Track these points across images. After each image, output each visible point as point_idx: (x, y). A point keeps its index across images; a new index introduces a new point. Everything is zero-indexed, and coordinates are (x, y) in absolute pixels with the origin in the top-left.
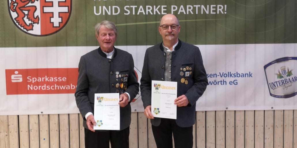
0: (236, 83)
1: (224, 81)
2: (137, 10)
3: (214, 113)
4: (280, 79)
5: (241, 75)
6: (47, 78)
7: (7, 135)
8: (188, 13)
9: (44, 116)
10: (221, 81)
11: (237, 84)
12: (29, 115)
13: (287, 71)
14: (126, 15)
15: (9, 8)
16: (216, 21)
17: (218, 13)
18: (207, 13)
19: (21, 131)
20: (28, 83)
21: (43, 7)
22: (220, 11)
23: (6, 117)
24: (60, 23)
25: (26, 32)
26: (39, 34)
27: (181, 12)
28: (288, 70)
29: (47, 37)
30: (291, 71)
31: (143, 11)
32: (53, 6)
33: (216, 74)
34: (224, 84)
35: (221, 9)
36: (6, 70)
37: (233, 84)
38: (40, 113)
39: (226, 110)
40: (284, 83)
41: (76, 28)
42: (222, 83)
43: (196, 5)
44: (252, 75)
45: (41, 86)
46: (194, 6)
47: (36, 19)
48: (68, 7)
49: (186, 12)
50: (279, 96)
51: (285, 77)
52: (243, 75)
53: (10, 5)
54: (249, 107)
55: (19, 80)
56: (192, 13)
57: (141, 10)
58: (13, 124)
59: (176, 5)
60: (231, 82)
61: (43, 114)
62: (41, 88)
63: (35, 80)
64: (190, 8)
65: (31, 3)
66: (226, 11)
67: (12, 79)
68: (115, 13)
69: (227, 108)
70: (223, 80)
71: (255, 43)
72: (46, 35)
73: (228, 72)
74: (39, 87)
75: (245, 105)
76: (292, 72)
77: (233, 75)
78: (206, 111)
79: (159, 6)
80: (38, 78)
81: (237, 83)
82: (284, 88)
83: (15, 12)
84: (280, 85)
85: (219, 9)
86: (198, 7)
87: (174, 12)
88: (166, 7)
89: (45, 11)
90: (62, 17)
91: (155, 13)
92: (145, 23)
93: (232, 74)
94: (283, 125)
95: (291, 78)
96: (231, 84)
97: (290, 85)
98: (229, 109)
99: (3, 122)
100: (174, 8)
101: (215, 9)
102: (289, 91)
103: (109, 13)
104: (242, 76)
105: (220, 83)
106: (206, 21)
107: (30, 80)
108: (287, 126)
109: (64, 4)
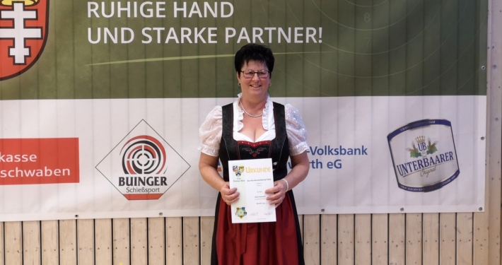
0: (339, 166)
2: (164, 34)
4: (416, 159)
5: (347, 151)
10: (313, 162)
13: (427, 144)
14: (145, 44)
16: (303, 55)
17: (307, 41)
22: (310, 38)
24: (27, 58)
27: (241, 39)
28: (430, 143)
30: (434, 144)
31: (175, 37)
32: (13, 27)
34: (317, 167)
35: (312, 34)
37: (333, 166)
39: (321, 213)
40: (422, 165)
41: (56, 65)
42: (315, 165)
43: (269, 27)
44: (366, 151)
46: (266, 29)
48: (41, 28)
49: (251, 39)
50: (413, 188)
51: (424, 155)
54: (362, 209)
56: (262, 41)
57: (172, 35)
59: (233, 27)
64: (258, 32)
66: (320, 39)
68: (125, 40)
69: (323, 210)
70: (317, 160)
71: (372, 95)
72: (2, 79)
75: (355, 204)
76: (437, 146)
79: (204, 29)
82: (422, 173)
84: (415, 169)
85: (309, 34)
86: (273, 31)
88: (215, 31)
92: (178, 58)
93: (332, 149)
94: (420, 240)
95: (434, 155)
96: (330, 166)
97: (432, 168)
98: (326, 212)
101: (302, 35)
102: (431, 179)
103: (115, 41)
104: (350, 153)
106: (286, 55)
108: (428, 241)
109: (34, 24)
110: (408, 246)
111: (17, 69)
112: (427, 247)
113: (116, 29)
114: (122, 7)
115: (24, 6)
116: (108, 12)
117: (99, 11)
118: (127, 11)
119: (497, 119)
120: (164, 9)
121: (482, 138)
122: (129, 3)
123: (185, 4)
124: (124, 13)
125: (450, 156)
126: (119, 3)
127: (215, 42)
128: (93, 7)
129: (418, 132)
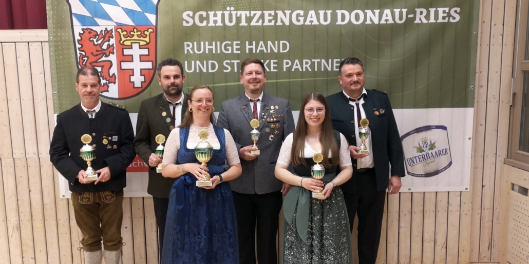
4: (421, 154)
8: (304, 70)
13: (429, 143)
14: (226, 73)
15: (77, 63)
18: (329, 69)
21: (121, 62)
24: (143, 83)
26: (117, 96)
27: (295, 69)
28: (431, 142)
30: (434, 143)
32: (132, 61)
40: (425, 158)
43: (315, 59)
47: (111, 77)
48: (152, 61)
49: (302, 68)
50: (418, 175)
51: (427, 151)
53: (78, 59)
56: (310, 70)
59: (289, 60)
64: (307, 63)
65: (106, 57)
68: (211, 70)
72: (125, 98)
76: (436, 145)
79: (268, 61)
82: (425, 164)
84: (420, 161)
86: (318, 62)
87: (286, 68)
88: (276, 62)
90: (144, 76)
94: (422, 211)
95: (433, 151)
97: (432, 160)
102: (431, 168)
103: (205, 70)
106: (327, 79)
108: (428, 211)
109: (146, 58)
110: (413, 214)
111: (136, 92)
112: (427, 215)
113: (205, 62)
114: (209, 45)
115: (140, 46)
116: (199, 49)
117: (193, 49)
118: (212, 49)
119: (481, 125)
120: (239, 47)
121: (470, 139)
122: (214, 43)
123: (254, 42)
124: (211, 50)
125: (445, 152)
126: (207, 43)
127: (276, 70)
128: (188, 46)
129: (423, 135)
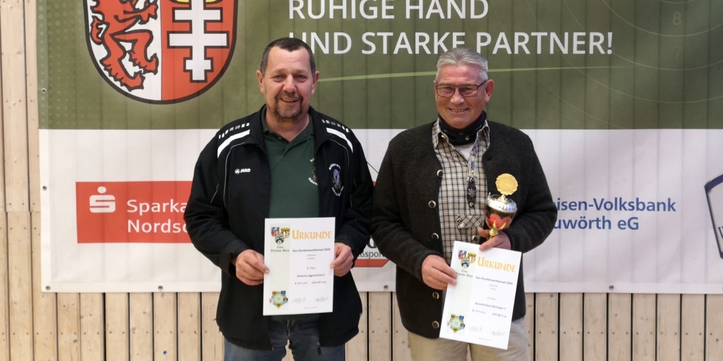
0: (635, 226)
1: (606, 219)
2: (392, 42)
3: (579, 299)
5: (647, 205)
6: (174, 204)
7: (75, 341)
8: (516, 52)
9: (166, 296)
10: (598, 220)
11: (637, 228)
12: (129, 294)
14: (367, 55)
15: (88, 35)
16: (586, 70)
17: (591, 51)
18: (565, 51)
19: (110, 332)
20: (129, 216)
21: (169, 33)
22: (595, 47)
23: (75, 297)
24: (208, 73)
25: (126, 94)
27: (499, 49)
29: (177, 104)
31: (407, 46)
32: (190, 32)
33: (585, 203)
34: (604, 227)
35: (598, 42)
36: (79, 185)
37: (627, 226)
38: (156, 290)
39: (609, 291)
41: (246, 85)
42: (601, 224)
43: (537, 31)
44: (674, 206)
45: (159, 224)
46: (533, 34)
47: (150, 61)
48: (227, 33)
49: (512, 48)
52: (653, 207)
53: (90, 28)
54: (668, 287)
55: (108, 207)
56: (527, 52)
57: (403, 42)
58: (91, 315)
59: (488, 32)
60: (622, 223)
61: (163, 290)
62: (159, 228)
63: (144, 207)
64: (522, 39)
65: (140, 23)
66: (610, 49)
67: (91, 204)
68: (339, 49)
69: (612, 287)
70: (604, 217)
71: (684, 127)
72: (174, 101)
73: (616, 199)
74: (156, 225)
75: (657, 280)
77: (626, 205)
78: (559, 294)
79: (447, 34)
80: (153, 204)
81: (637, 224)
83: (102, 45)
85: (594, 41)
86: (542, 37)
87: (482, 47)
88: (463, 37)
89: (172, 44)
90: (211, 59)
91: (436, 52)
92: (412, 74)
93: (625, 203)
96: (622, 227)
98: (615, 290)
99: (67, 310)
100: (484, 39)
101: (583, 43)
103: (326, 51)
104: (651, 208)
105: (594, 224)
106: (561, 70)
107: (133, 209)
109: (218, 27)
111: (195, 89)
113: (327, 35)
115: (205, 3)
116: (316, 11)
120: (392, 7)
128: (296, 4)
